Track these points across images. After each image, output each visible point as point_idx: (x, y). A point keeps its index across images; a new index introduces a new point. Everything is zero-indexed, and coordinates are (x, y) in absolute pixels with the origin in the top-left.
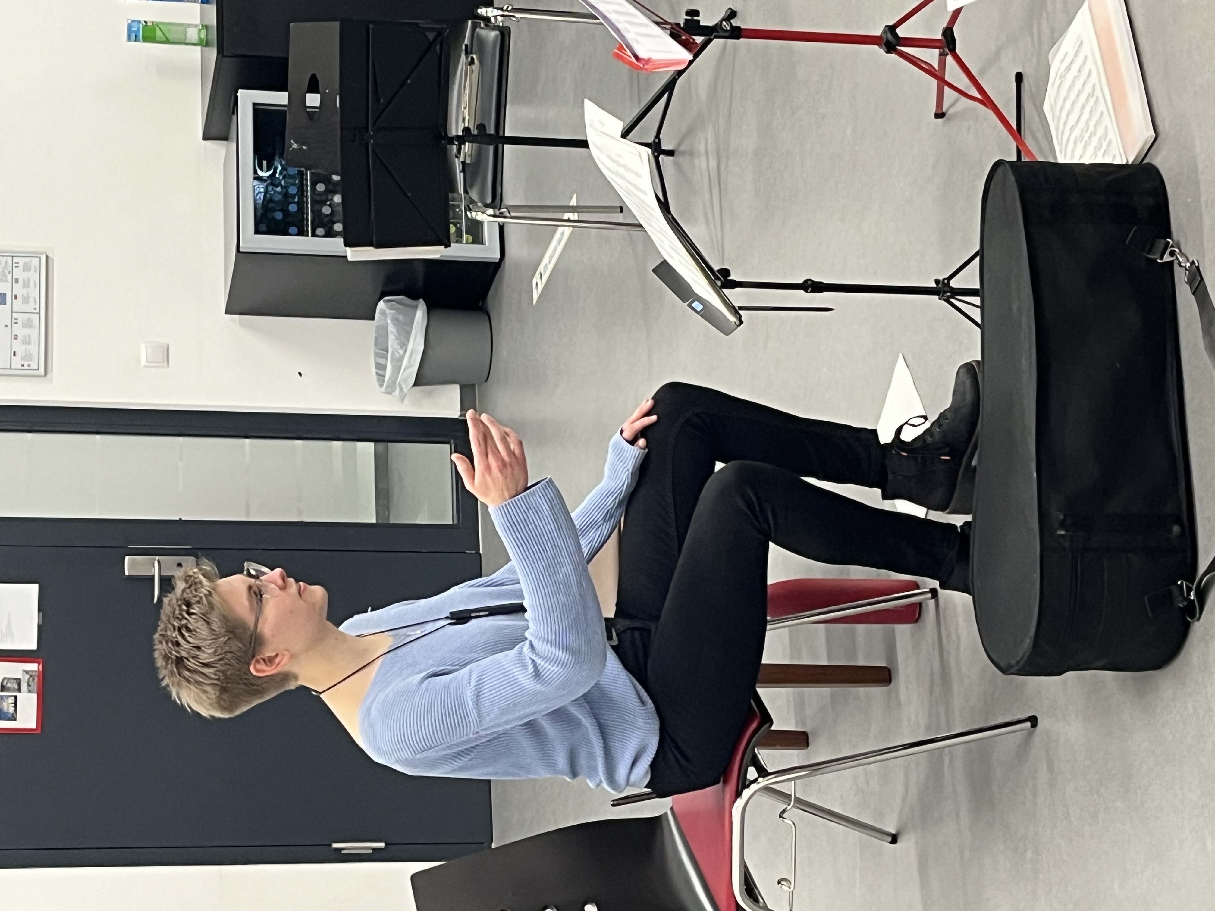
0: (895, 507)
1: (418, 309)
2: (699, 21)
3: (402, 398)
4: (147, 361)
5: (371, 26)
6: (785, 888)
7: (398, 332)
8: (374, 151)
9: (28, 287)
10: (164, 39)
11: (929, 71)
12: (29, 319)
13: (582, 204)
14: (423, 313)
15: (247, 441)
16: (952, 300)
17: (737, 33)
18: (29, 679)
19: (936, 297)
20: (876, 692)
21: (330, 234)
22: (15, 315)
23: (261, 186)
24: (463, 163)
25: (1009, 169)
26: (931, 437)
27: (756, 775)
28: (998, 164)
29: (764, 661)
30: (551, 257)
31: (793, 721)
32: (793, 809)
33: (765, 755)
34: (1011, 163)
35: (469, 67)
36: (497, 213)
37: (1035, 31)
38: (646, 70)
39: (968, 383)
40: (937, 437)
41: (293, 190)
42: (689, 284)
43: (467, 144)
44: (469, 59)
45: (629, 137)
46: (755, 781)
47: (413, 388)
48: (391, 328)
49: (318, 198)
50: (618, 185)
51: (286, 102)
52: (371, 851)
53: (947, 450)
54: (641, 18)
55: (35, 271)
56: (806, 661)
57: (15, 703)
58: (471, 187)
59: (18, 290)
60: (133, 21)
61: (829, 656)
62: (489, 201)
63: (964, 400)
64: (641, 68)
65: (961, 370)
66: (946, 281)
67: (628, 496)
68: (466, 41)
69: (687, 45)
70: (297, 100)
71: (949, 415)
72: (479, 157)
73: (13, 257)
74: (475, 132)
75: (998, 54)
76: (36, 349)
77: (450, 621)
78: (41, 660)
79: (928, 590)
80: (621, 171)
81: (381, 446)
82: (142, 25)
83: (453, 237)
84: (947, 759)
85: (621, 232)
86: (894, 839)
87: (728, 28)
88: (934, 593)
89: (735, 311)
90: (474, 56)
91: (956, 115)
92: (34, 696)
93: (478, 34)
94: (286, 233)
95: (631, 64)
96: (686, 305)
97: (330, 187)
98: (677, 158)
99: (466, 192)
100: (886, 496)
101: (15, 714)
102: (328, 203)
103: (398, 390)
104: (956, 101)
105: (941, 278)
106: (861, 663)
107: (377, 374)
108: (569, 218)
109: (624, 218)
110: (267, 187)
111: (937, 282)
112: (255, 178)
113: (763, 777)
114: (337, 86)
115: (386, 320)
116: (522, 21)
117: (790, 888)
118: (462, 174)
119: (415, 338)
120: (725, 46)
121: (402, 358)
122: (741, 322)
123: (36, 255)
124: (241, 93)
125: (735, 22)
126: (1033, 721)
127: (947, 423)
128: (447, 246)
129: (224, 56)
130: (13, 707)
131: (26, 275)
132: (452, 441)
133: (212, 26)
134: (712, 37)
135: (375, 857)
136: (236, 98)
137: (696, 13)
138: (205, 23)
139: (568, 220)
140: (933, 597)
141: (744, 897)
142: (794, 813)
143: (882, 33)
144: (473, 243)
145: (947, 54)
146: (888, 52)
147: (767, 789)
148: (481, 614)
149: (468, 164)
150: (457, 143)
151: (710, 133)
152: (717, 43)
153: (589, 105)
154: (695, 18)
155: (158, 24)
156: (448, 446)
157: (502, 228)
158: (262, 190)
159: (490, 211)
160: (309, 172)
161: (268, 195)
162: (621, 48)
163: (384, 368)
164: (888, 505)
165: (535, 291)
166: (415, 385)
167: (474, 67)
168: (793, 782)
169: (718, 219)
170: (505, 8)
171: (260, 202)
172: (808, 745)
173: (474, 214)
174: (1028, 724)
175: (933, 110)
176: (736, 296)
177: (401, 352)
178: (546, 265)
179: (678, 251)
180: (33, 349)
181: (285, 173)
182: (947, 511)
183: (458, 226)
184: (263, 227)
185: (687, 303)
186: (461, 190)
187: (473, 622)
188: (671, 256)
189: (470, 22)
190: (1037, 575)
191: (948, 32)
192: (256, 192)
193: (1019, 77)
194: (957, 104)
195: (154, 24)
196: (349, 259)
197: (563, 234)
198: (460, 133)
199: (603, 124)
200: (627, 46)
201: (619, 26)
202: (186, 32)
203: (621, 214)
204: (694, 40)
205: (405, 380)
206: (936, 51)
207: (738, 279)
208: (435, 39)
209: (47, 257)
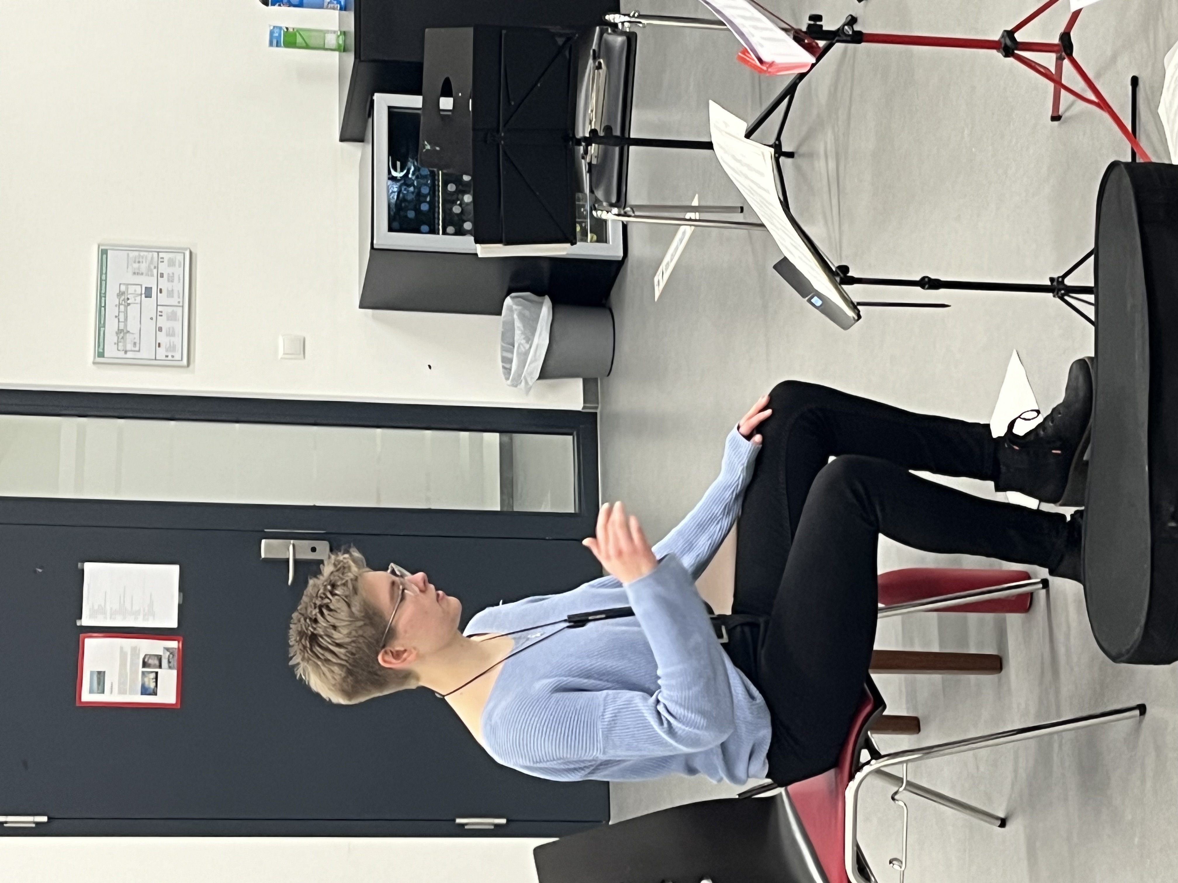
0: (1007, 498)
1: (544, 304)
2: (821, 26)
3: (528, 390)
4: (284, 354)
5: (504, 32)
6: (896, 867)
7: (524, 326)
8: (505, 153)
9: (172, 281)
10: (304, 45)
11: (1045, 74)
12: (173, 311)
13: (703, 204)
14: (549, 308)
15: (379, 431)
16: (1066, 298)
17: (858, 38)
18: (169, 656)
19: (1051, 295)
20: (987, 679)
21: (460, 232)
22: (160, 308)
23: (395, 186)
24: (590, 164)
25: (1124, 169)
26: (1044, 431)
27: (869, 758)
28: (1114, 166)
29: (876, 647)
30: (673, 256)
31: (904, 706)
32: (904, 792)
33: (878, 740)
34: (1126, 164)
35: (596, 71)
36: (622, 212)
37: (1151, 36)
38: (770, 72)
39: (1081, 379)
40: (1050, 431)
41: (425, 190)
42: (809, 281)
43: (593, 145)
44: (597, 64)
45: (752, 137)
46: (868, 763)
47: (537, 381)
48: (518, 324)
49: (449, 198)
50: (740, 182)
51: (420, 105)
52: (492, 827)
53: (1058, 444)
54: (765, 22)
55: (180, 266)
56: (918, 648)
57: (156, 678)
58: (597, 186)
59: (164, 284)
60: (274, 27)
61: (941, 644)
62: (614, 200)
63: (1077, 395)
64: (765, 71)
65: (1074, 366)
66: (1060, 279)
67: (744, 491)
68: (594, 46)
69: (810, 49)
70: (431, 104)
71: (1061, 410)
72: (605, 158)
73: (158, 252)
74: (601, 134)
75: (1114, 58)
76: (179, 341)
77: (567, 624)
78: (181, 638)
79: (1039, 580)
80: (745, 170)
81: (506, 438)
82: (284, 31)
83: (578, 236)
84: (1056, 746)
85: (742, 232)
86: (1003, 823)
87: (851, 33)
88: (1045, 583)
89: (854, 306)
90: (602, 61)
91: (1070, 118)
92: (174, 672)
93: (606, 41)
94: (417, 231)
95: (755, 67)
96: (806, 301)
97: (460, 187)
98: (797, 159)
99: (592, 191)
100: (999, 488)
101: (156, 688)
102: (458, 202)
103: (523, 383)
104: (1072, 104)
105: (1055, 276)
106: (973, 651)
107: (504, 367)
108: (690, 217)
109: (745, 218)
110: (400, 187)
111: (1052, 280)
112: (389, 179)
113: (876, 759)
114: (469, 90)
115: (512, 316)
116: (647, 27)
117: (901, 868)
118: (588, 175)
119: (540, 334)
120: (845, 50)
121: (527, 353)
122: (859, 317)
123: (180, 250)
124: (377, 96)
125: (857, 28)
126: (1142, 709)
127: (1059, 417)
128: (573, 243)
129: (361, 61)
130: (153, 682)
131: (170, 270)
132: (575, 433)
133: (349, 32)
134: (834, 41)
135: (497, 832)
136: (372, 102)
137: (819, 18)
138: (343, 30)
139: (690, 220)
140: (1043, 588)
141: (857, 876)
142: (904, 795)
143: (1000, 38)
144: (598, 241)
145: (1064, 59)
146: (1006, 56)
147: (878, 772)
148: (598, 617)
149: (594, 164)
150: (583, 144)
151: (830, 136)
152: (838, 47)
153: (713, 106)
154: (818, 23)
155: (299, 30)
156: (571, 437)
157: (625, 227)
158: (396, 190)
159: (615, 210)
160: (440, 172)
161: (401, 195)
162: (745, 52)
163: (510, 361)
164: (1002, 497)
165: (656, 288)
166: (540, 378)
167: (601, 71)
168: (905, 765)
169: (836, 218)
170: (631, 15)
171: (393, 201)
172: (919, 730)
173: (599, 213)
174: (1137, 712)
175: (1050, 114)
176: (855, 292)
177: (527, 346)
178: (668, 264)
179: (799, 248)
180: (177, 340)
181: (417, 173)
182: (1060, 502)
183: (583, 225)
184: (396, 225)
185: (807, 298)
186: (587, 190)
187: (590, 625)
188: (792, 253)
189: (598, 28)
190: (1147, 566)
191: (1066, 37)
192: (390, 191)
193: (1135, 81)
194: (1073, 108)
195: (295, 30)
196: (480, 256)
197: (684, 233)
198: (587, 135)
199: (726, 125)
200: (751, 50)
201: (744, 30)
202: (324, 37)
203: (742, 214)
204: (817, 44)
205: (531, 373)
206: (1053, 56)
207: (856, 276)
208: (565, 43)
209: (191, 253)
